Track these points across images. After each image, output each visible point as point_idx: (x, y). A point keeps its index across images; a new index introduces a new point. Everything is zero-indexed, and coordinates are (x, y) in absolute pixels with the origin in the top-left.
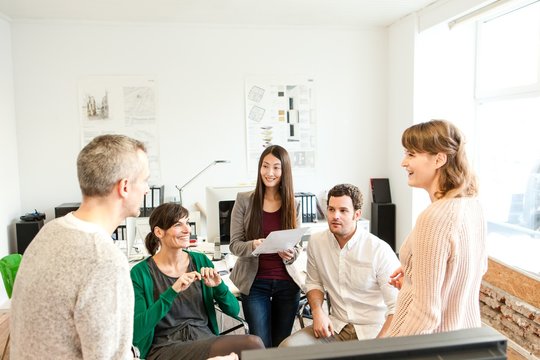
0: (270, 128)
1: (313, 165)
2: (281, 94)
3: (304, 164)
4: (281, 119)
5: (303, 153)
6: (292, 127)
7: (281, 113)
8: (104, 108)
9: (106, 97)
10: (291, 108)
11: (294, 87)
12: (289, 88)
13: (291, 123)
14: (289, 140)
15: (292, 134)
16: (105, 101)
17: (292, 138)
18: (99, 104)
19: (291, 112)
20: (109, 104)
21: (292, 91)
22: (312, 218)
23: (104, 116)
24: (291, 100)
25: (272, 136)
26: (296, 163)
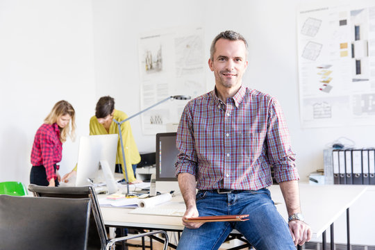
0: (328, 67)
2: (343, 23)
4: (344, 54)
6: (358, 63)
7: (343, 46)
8: (159, 61)
9: (161, 50)
10: (357, 37)
11: (360, 11)
12: (354, 13)
13: (357, 57)
14: (354, 80)
15: (358, 71)
16: (160, 54)
17: (358, 77)
18: (155, 58)
19: (357, 44)
20: (163, 57)
21: (358, 16)
23: (159, 70)
24: (357, 28)
25: (331, 76)
26: (365, 110)
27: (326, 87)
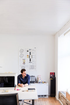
0: (25, 59)
1: (35, 69)
2: (28, 51)
3: (33, 68)
4: (28, 57)
5: (33, 66)
6: (30, 59)
7: (28, 56)
10: (30, 54)
11: (31, 49)
12: (30, 50)
13: (30, 58)
15: (30, 61)
19: (30, 55)
22: (34, 82)
24: (30, 53)
25: (25, 61)
26: (31, 68)
27: (24, 63)
